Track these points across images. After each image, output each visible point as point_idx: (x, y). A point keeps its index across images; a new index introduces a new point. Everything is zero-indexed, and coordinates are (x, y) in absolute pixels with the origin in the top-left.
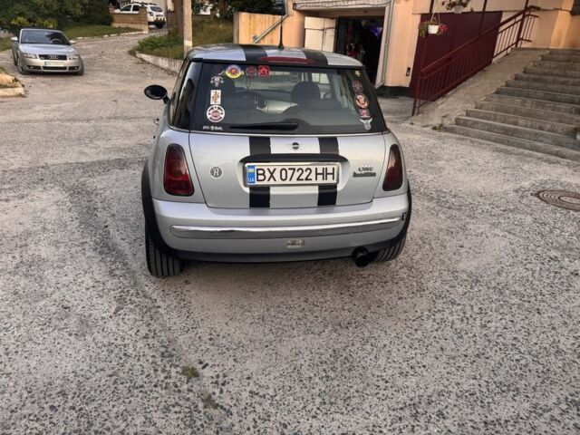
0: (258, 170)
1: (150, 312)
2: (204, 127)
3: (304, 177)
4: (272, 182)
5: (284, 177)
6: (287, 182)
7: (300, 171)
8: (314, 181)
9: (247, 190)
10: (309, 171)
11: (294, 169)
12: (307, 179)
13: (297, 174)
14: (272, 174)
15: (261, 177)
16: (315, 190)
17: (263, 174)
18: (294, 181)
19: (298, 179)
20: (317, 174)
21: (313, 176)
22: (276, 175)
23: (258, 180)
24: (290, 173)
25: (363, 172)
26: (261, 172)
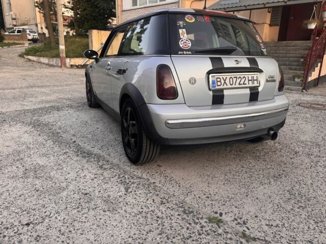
0: (217, 78)
1: (149, 186)
2: (179, 53)
3: (242, 82)
4: (225, 86)
5: (231, 83)
6: (233, 86)
7: (240, 79)
8: (247, 85)
9: (211, 93)
10: (244, 79)
11: (236, 77)
12: (244, 84)
13: (238, 81)
14: (225, 81)
15: (219, 83)
16: (248, 91)
17: (220, 81)
18: (237, 86)
19: (239, 84)
20: (249, 80)
21: (246, 82)
22: (227, 81)
23: (218, 86)
24: (235, 79)
25: (270, 79)
26: (219, 80)
